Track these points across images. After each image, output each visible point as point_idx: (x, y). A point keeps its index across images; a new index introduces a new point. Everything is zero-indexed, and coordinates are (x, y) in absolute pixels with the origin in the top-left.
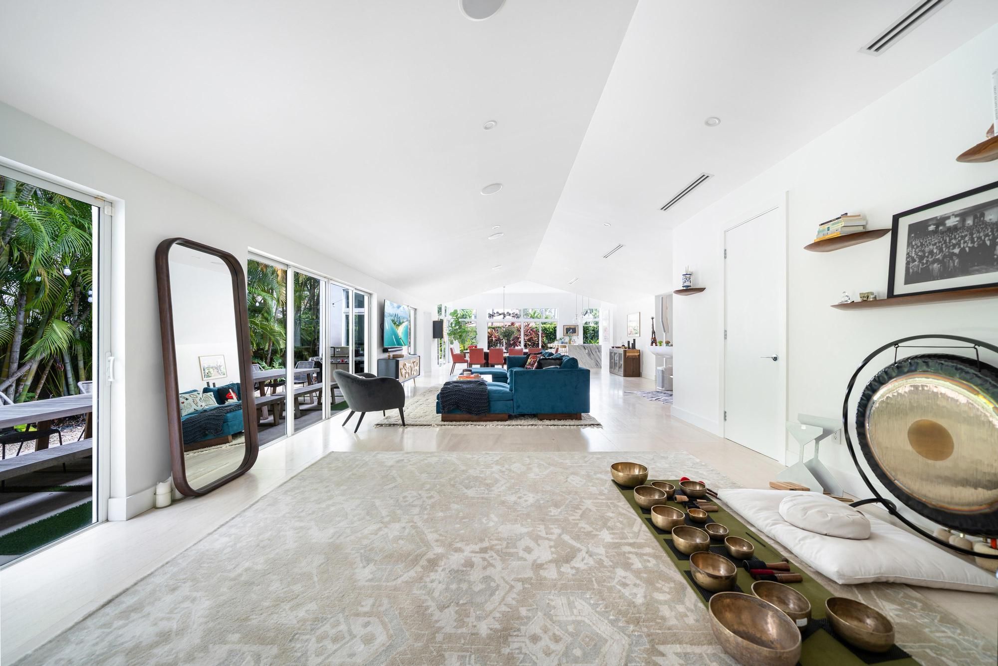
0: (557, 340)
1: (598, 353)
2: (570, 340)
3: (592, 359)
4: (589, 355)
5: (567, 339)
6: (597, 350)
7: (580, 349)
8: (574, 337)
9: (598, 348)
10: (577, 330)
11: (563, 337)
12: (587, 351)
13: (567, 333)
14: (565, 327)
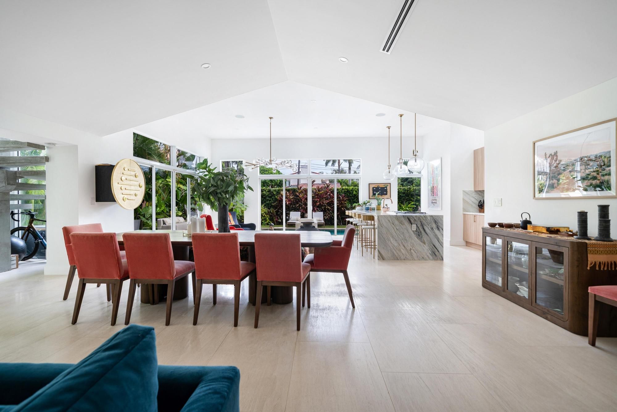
0: (359, 205)
1: (436, 231)
2: (379, 205)
3: (424, 243)
4: (418, 234)
5: (374, 203)
6: (434, 226)
7: (401, 223)
8: (385, 201)
9: (435, 222)
10: (388, 190)
11: (368, 200)
12: (414, 227)
13: (374, 194)
14: (372, 186)
